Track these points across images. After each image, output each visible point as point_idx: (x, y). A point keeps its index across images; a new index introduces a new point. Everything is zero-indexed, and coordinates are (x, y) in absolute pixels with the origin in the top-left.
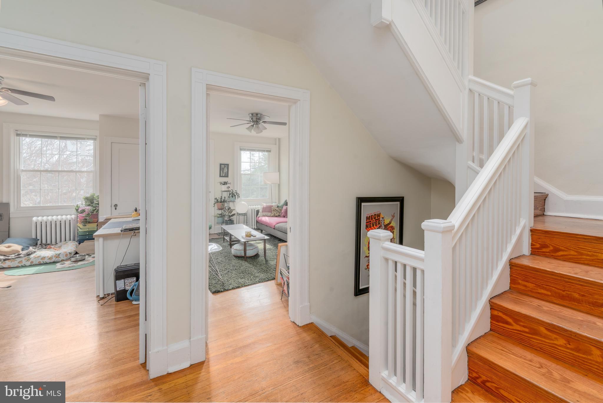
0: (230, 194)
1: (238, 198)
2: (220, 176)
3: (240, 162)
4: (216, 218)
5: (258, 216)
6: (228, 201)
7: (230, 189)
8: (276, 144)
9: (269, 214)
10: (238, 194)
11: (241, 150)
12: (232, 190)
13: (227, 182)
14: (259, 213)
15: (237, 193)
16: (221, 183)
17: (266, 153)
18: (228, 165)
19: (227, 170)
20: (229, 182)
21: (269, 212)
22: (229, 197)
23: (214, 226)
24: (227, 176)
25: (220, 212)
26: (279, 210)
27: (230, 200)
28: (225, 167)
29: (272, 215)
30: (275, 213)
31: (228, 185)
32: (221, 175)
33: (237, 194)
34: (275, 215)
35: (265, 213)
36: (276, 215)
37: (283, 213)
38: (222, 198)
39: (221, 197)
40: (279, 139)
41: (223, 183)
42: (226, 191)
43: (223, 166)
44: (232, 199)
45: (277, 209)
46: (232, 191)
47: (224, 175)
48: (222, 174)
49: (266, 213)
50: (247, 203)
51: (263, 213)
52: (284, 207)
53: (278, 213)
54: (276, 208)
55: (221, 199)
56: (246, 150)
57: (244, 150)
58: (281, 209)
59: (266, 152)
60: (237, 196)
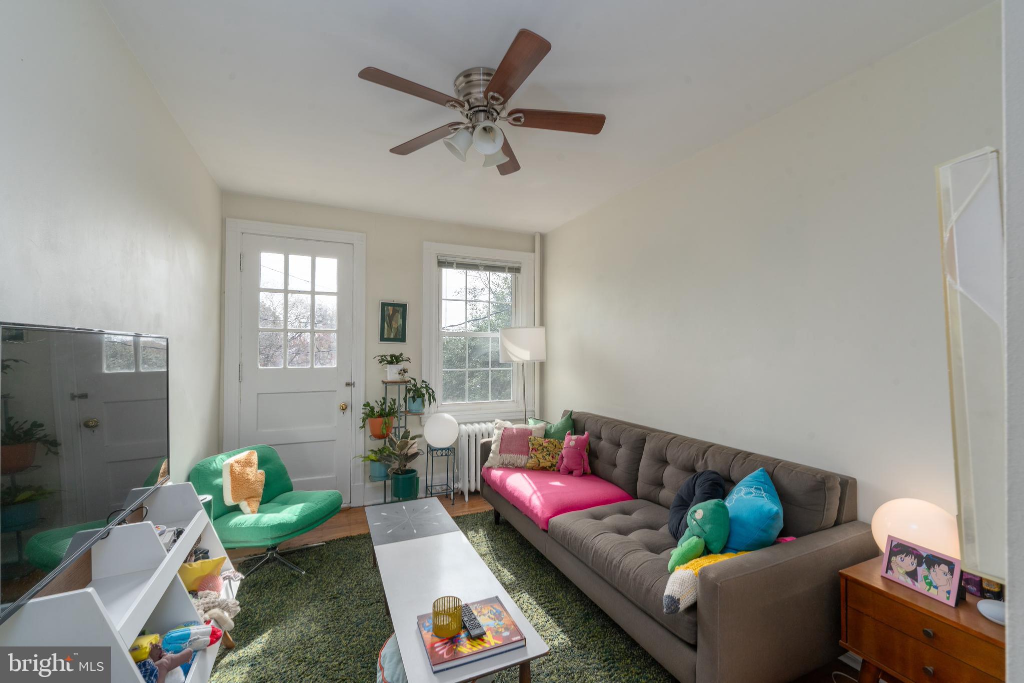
0: (408, 391)
1: (430, 403)
2: (383, 339)
3: (439, 299)
4: (368, 462)
5: (487, 464)
6: (403, 409)
7: (407, 377)
8: (534, 251)
9: (521, 460)
10: (430, 391)
11: (442, 264)
12: (414, 380)
13: (401, 354)
14: (491, 455)
15: (427, 388)
16: (382, 360)
17: (509, 276)
18: (404, 307)
19: (400, 322)
20: (405, 356)
21: (521, 453)
22: (405, 400)
23: (364, 483)
24: (401, 338)
25: (380, 444)
26: (551, 448)
27: (408, 409)
28: (395, 312)
29: (531, 462)
30: (540, 456)
31: (400, 366)
32: (385, 337)
33: (427, 391)
34: (541, 465)
35: (508, 458)
36: (544, 464)
37: (565, 460)
38: (385, 403)
39: (384, 399)
40: (543, 237)
41: (389, 359)
42: (396, 383)
43: (391, 309)
44: (414, 406)
45: (545, 444)
46: (413, 382)
47: (392, 336)
48: (389, 334)
49: (512, 455)
50: (453, 416)
51: (504, 455)
52: (567, 438)
53: (550, 458)
54: (541, 441)
55: (382, 405)
56: (455, 265)
57: (450, 265)
58: (556, 443)
59: (508, 272)
60: (427, 397)
